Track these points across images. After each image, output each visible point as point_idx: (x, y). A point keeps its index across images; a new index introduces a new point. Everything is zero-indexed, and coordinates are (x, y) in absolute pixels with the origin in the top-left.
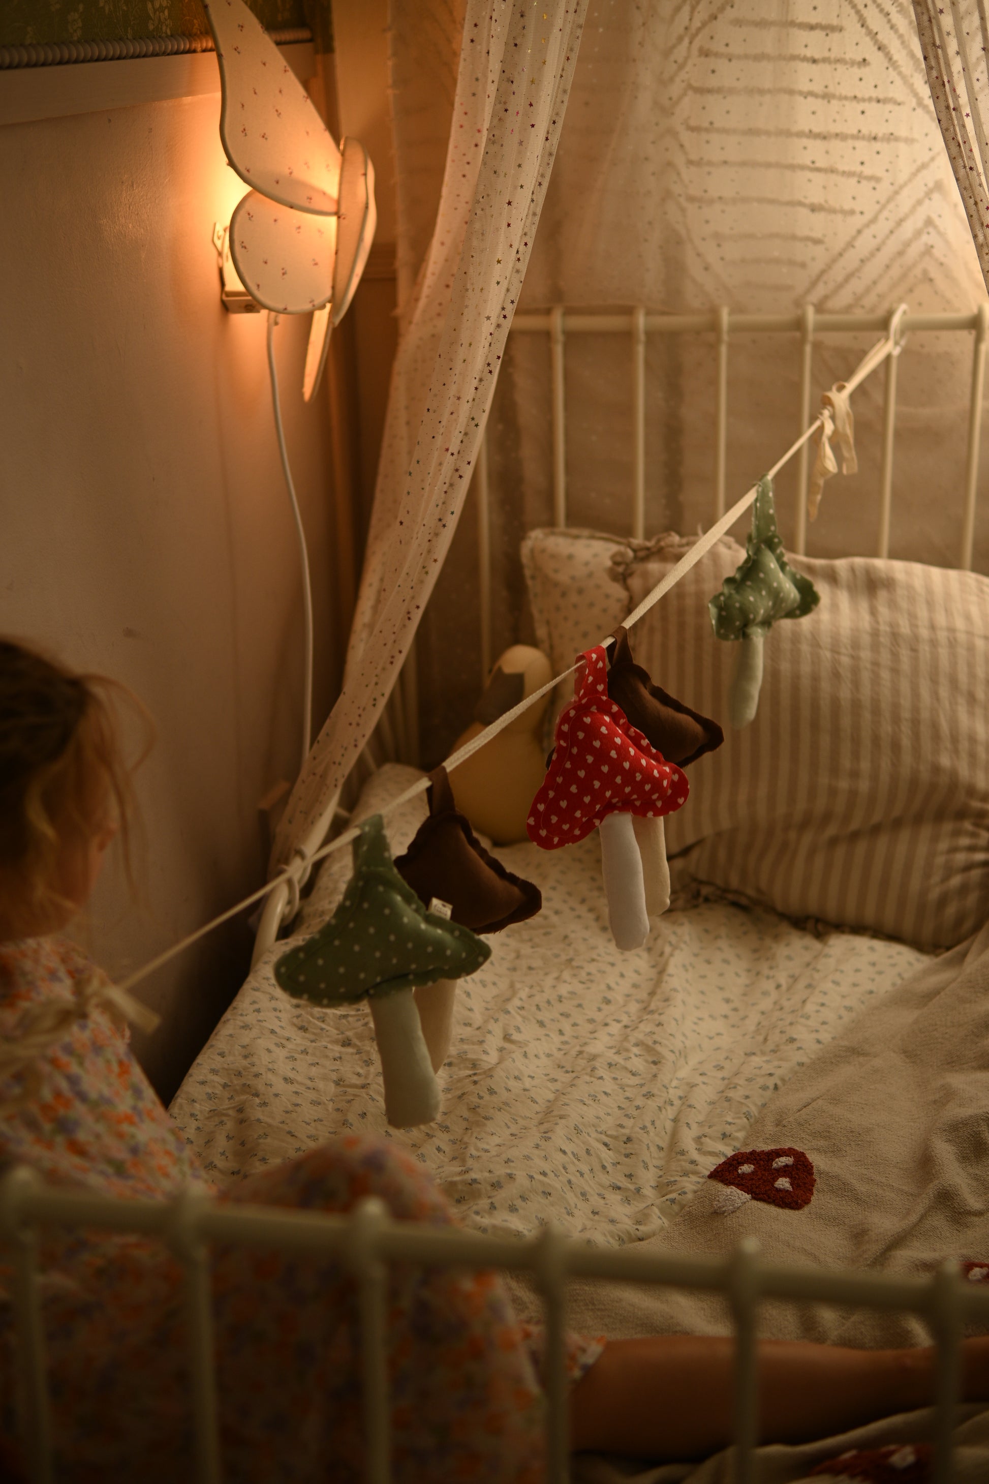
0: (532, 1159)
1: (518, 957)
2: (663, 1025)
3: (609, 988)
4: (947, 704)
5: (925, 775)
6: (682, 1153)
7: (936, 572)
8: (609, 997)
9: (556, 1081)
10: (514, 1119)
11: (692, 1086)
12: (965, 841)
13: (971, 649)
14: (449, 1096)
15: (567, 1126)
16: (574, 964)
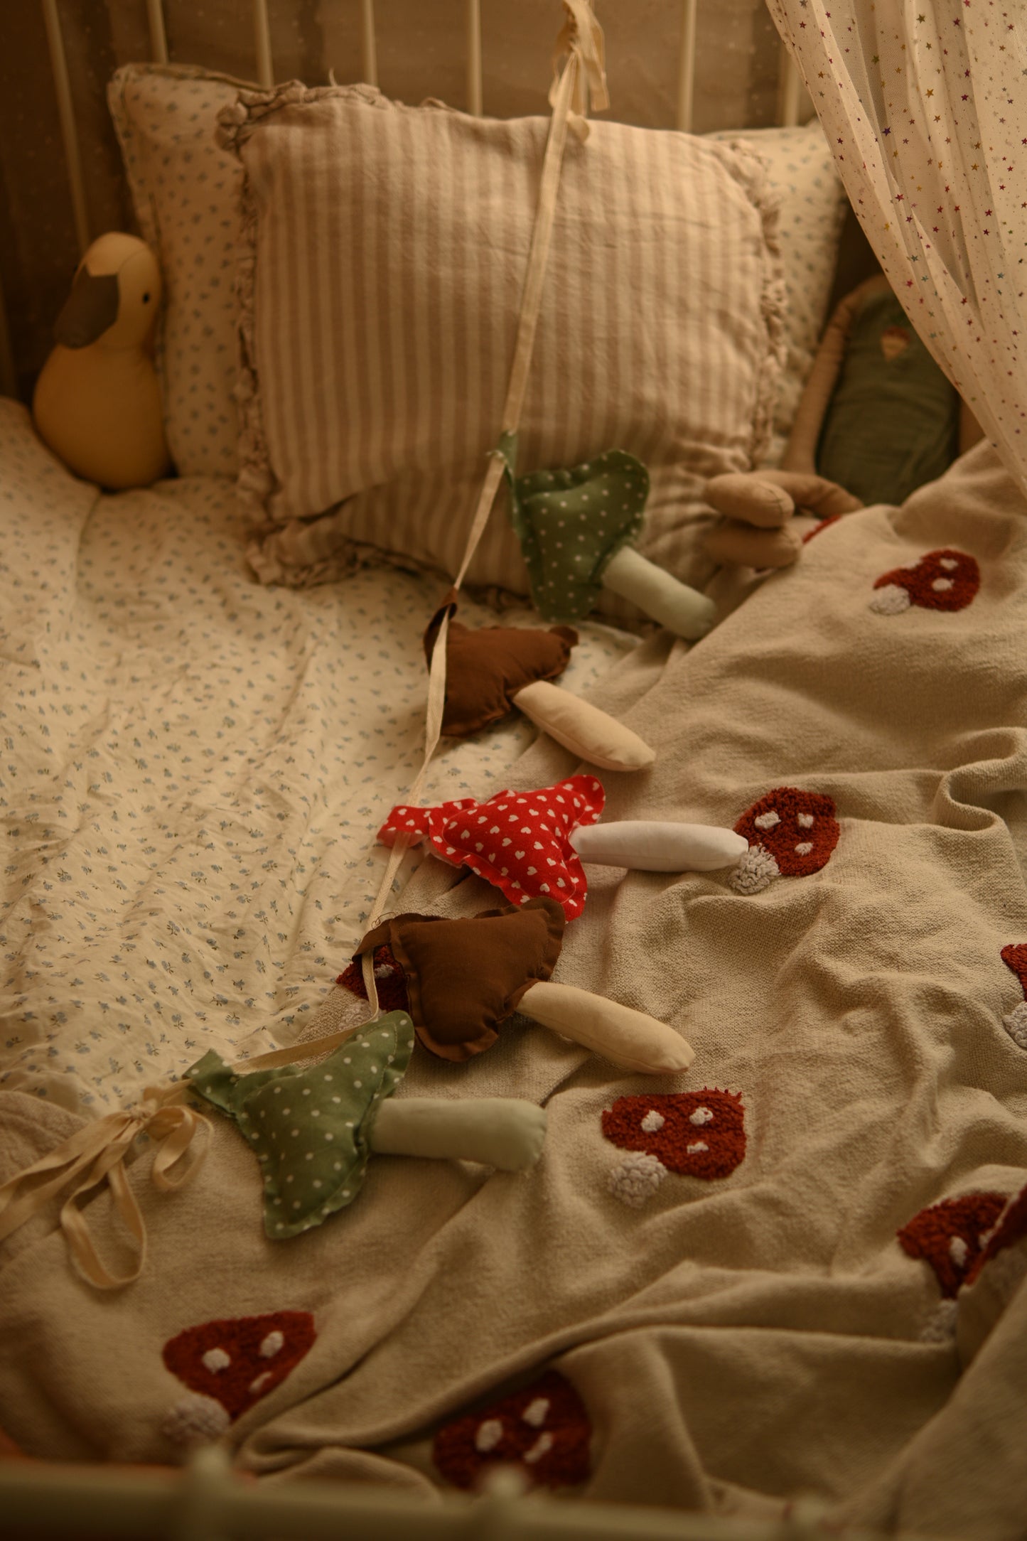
0: (107, 980)
1: (119, 664)
2: (294, 761)
3: (232, 704)
4: (651, 318)
5: (625, 412)
6: (307, 946)
7: (639, 134)
8: (233, 717)
9: (154, 850)
10: (91, 915)
11: (331, 843)
12: (676, 491)
13: (682, 240)
14: (13, 878)
15: (157, 927)
16: (190, 672)
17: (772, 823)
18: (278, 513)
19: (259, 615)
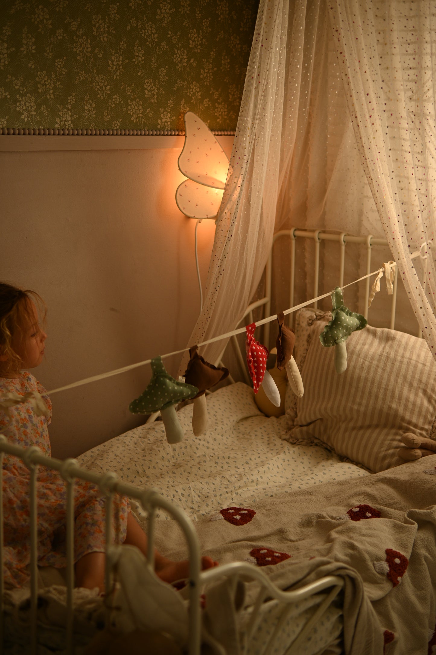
1: (233, 446)
4: (400, 385)
5: (385, 409)
6: (221, 504)
13: (416, 367)
17: (356, 511)
18: (295, 423)
19: (275, 445)
